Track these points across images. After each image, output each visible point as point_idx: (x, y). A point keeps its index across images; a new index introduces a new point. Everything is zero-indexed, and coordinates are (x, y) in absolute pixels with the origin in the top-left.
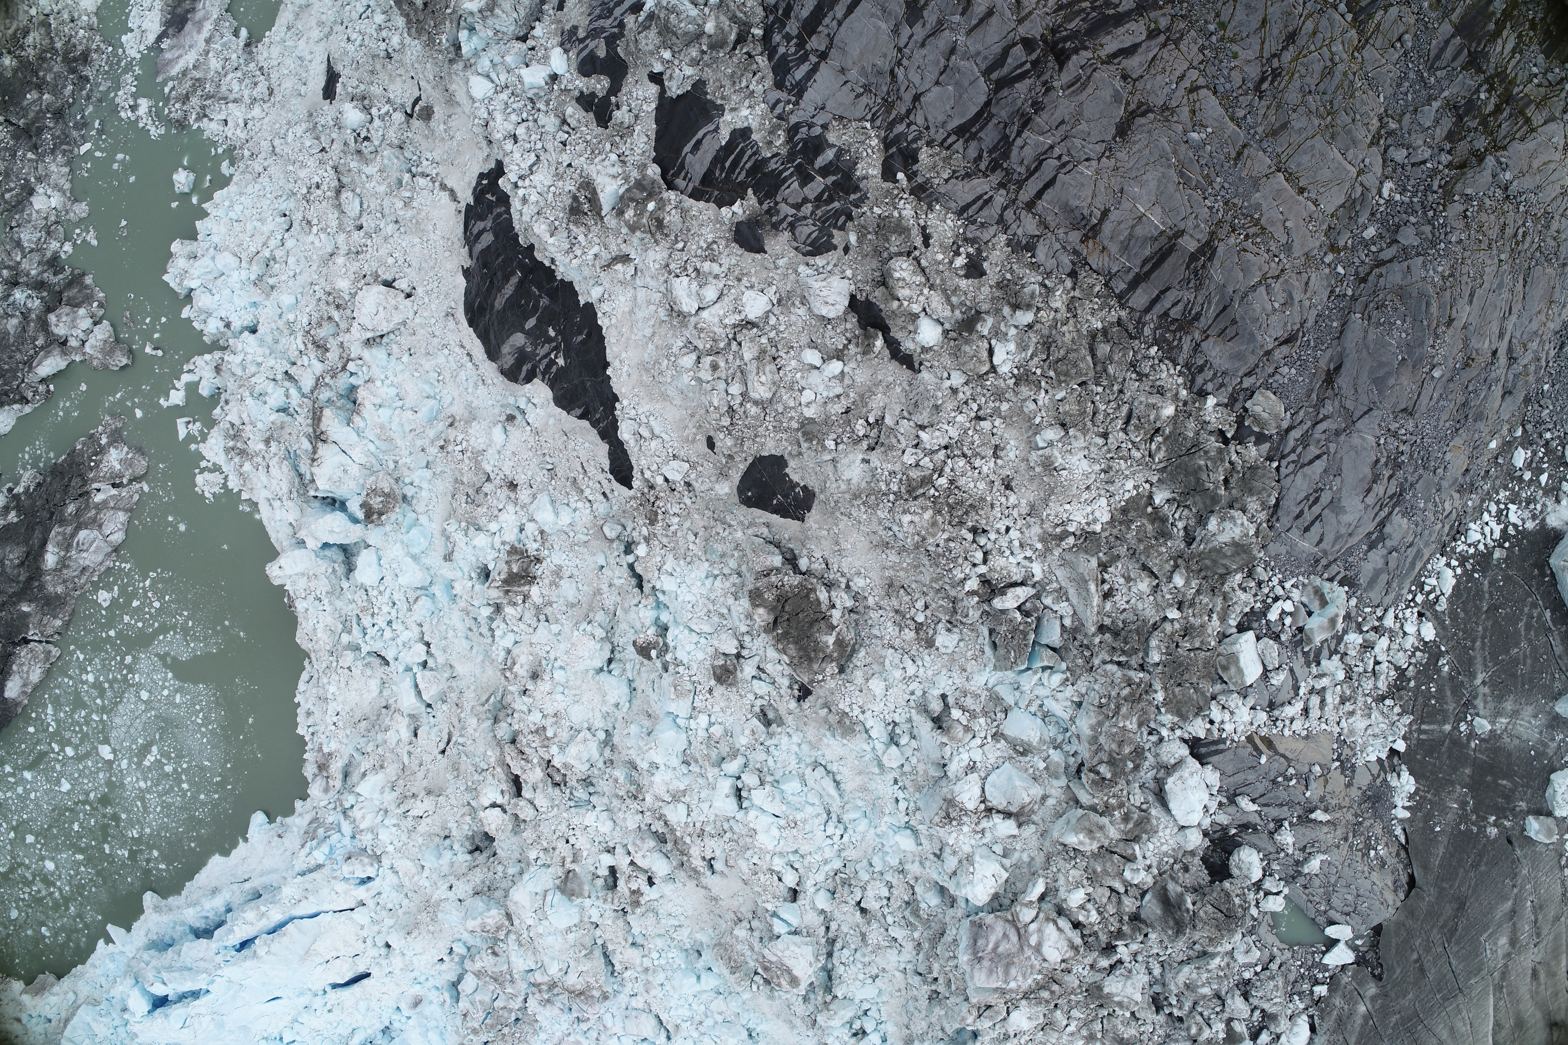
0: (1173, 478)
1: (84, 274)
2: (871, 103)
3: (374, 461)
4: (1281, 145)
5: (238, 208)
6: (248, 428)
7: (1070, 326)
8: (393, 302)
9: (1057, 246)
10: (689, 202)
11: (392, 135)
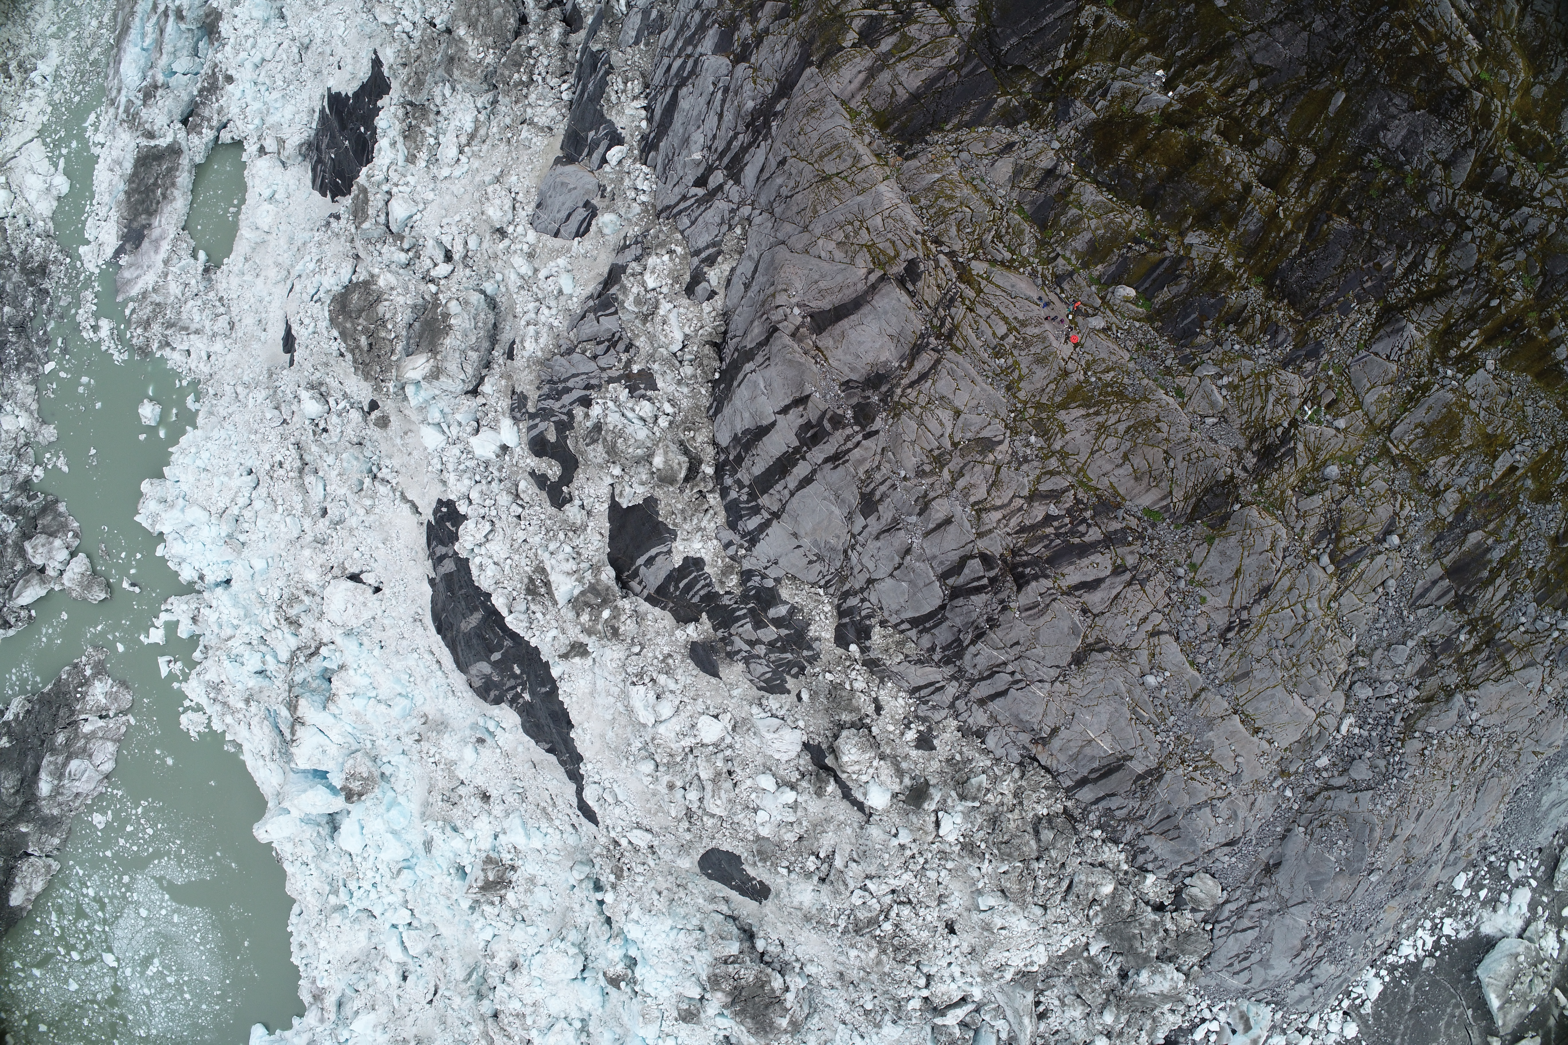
0: (1108, 938)
1: (57, 501)
2: (825, 571)
3: (352, 741)
4: (1241, 690)
5: (205, 455)
6: (228, 688)
7: (1016, 814)
8: (362, 599)
9: (1008, 740)
10: (645, 606)
11: (351, 434)
